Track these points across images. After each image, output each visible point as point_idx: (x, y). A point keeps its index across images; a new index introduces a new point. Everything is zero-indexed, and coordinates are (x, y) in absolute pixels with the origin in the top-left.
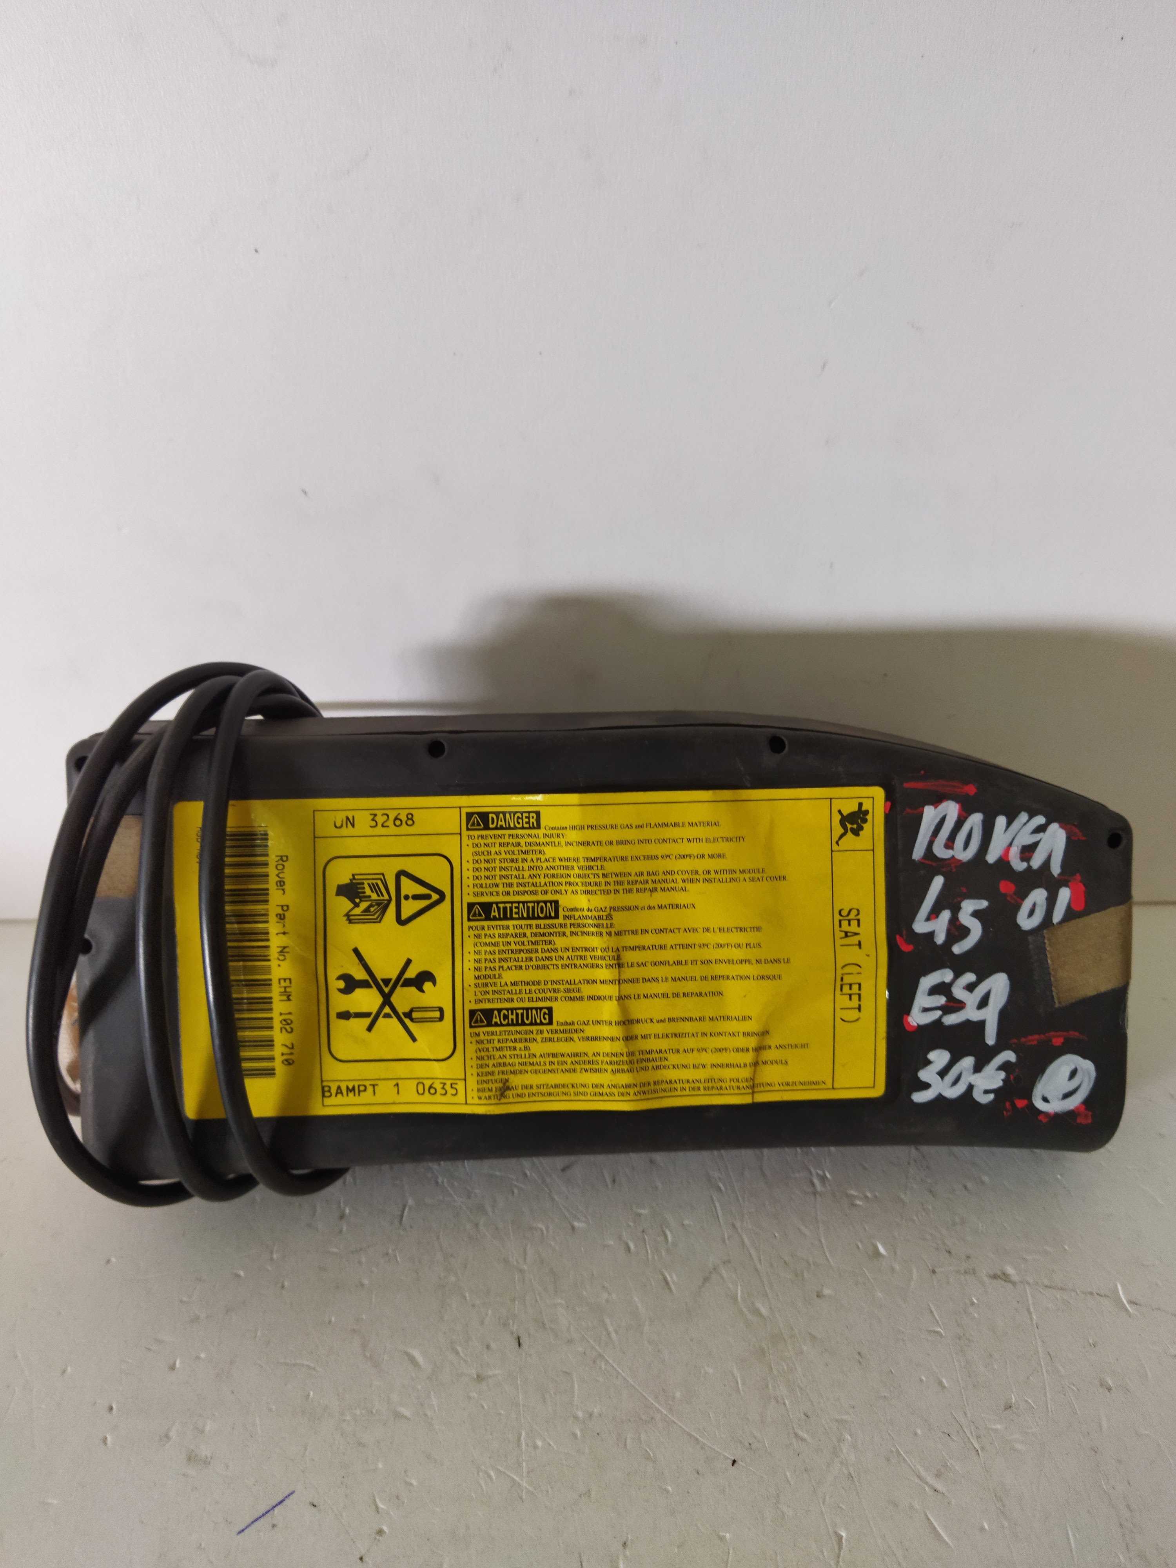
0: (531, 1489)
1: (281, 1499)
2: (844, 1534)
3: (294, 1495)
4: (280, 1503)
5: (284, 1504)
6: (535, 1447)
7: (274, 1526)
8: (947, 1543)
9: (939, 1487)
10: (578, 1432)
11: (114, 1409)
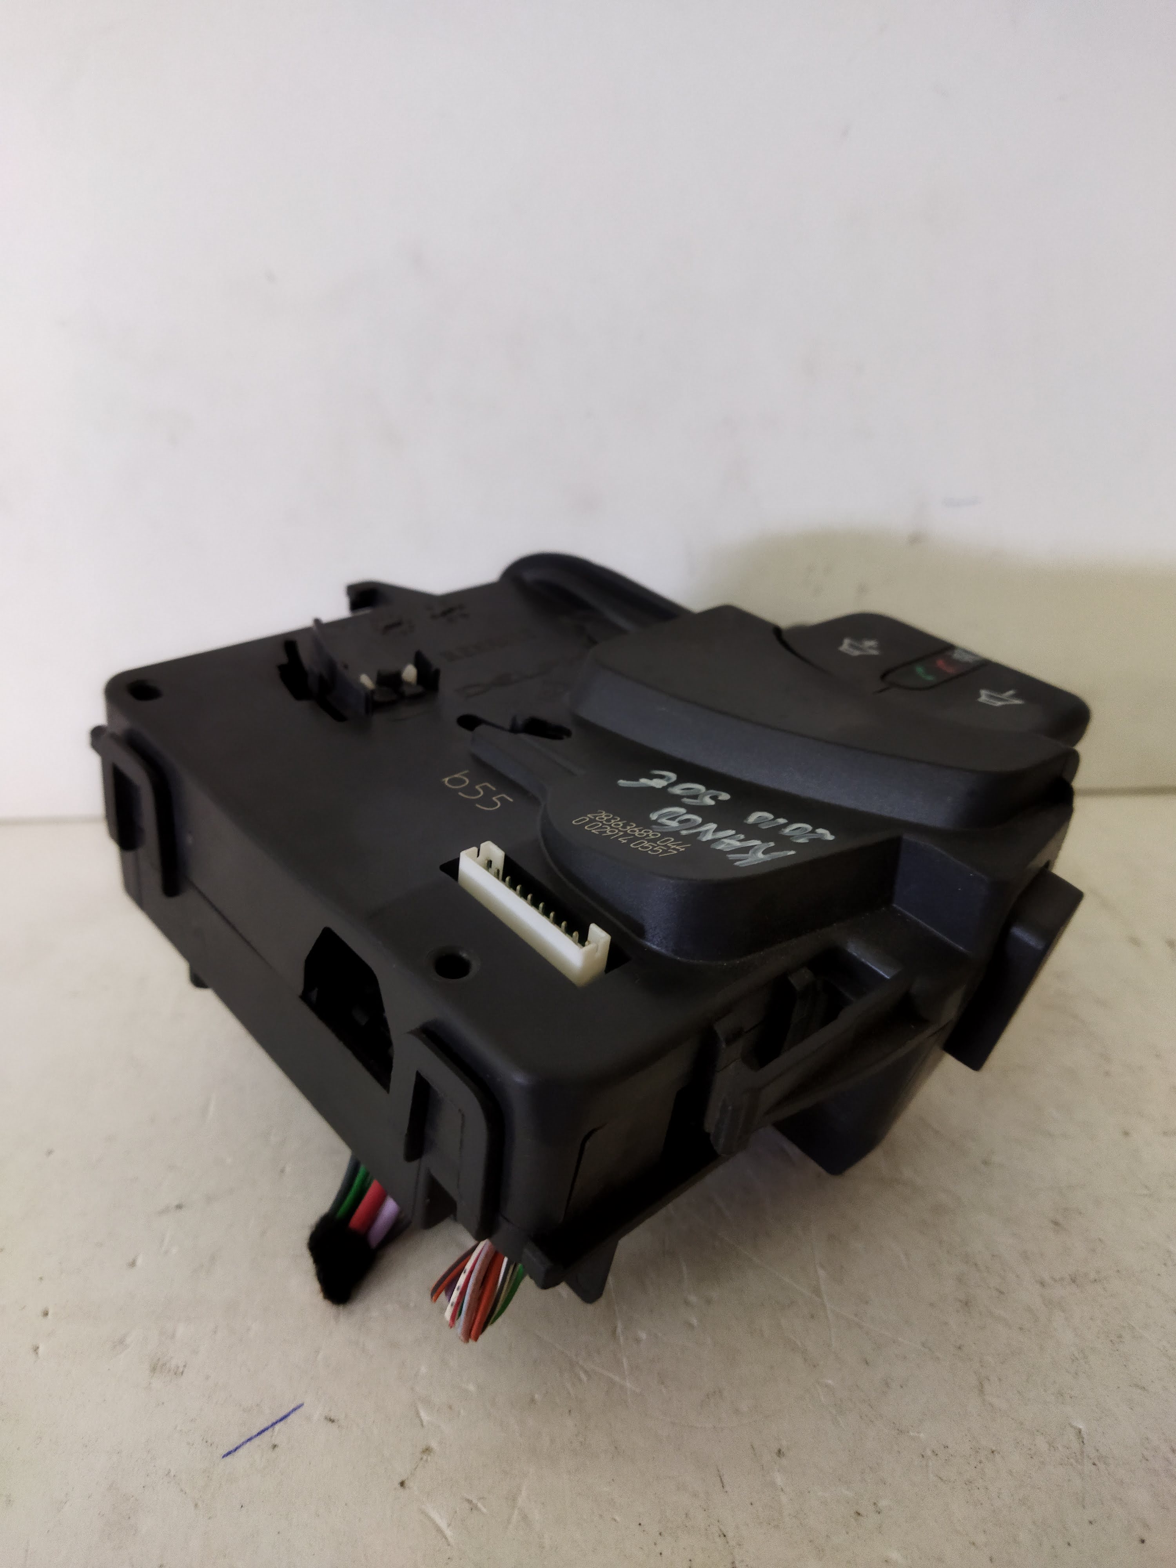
0: (638, 1390)
6: (637, 1338)
7: (275, 1446)
10: (695, 1322)
11: (50, 1314)
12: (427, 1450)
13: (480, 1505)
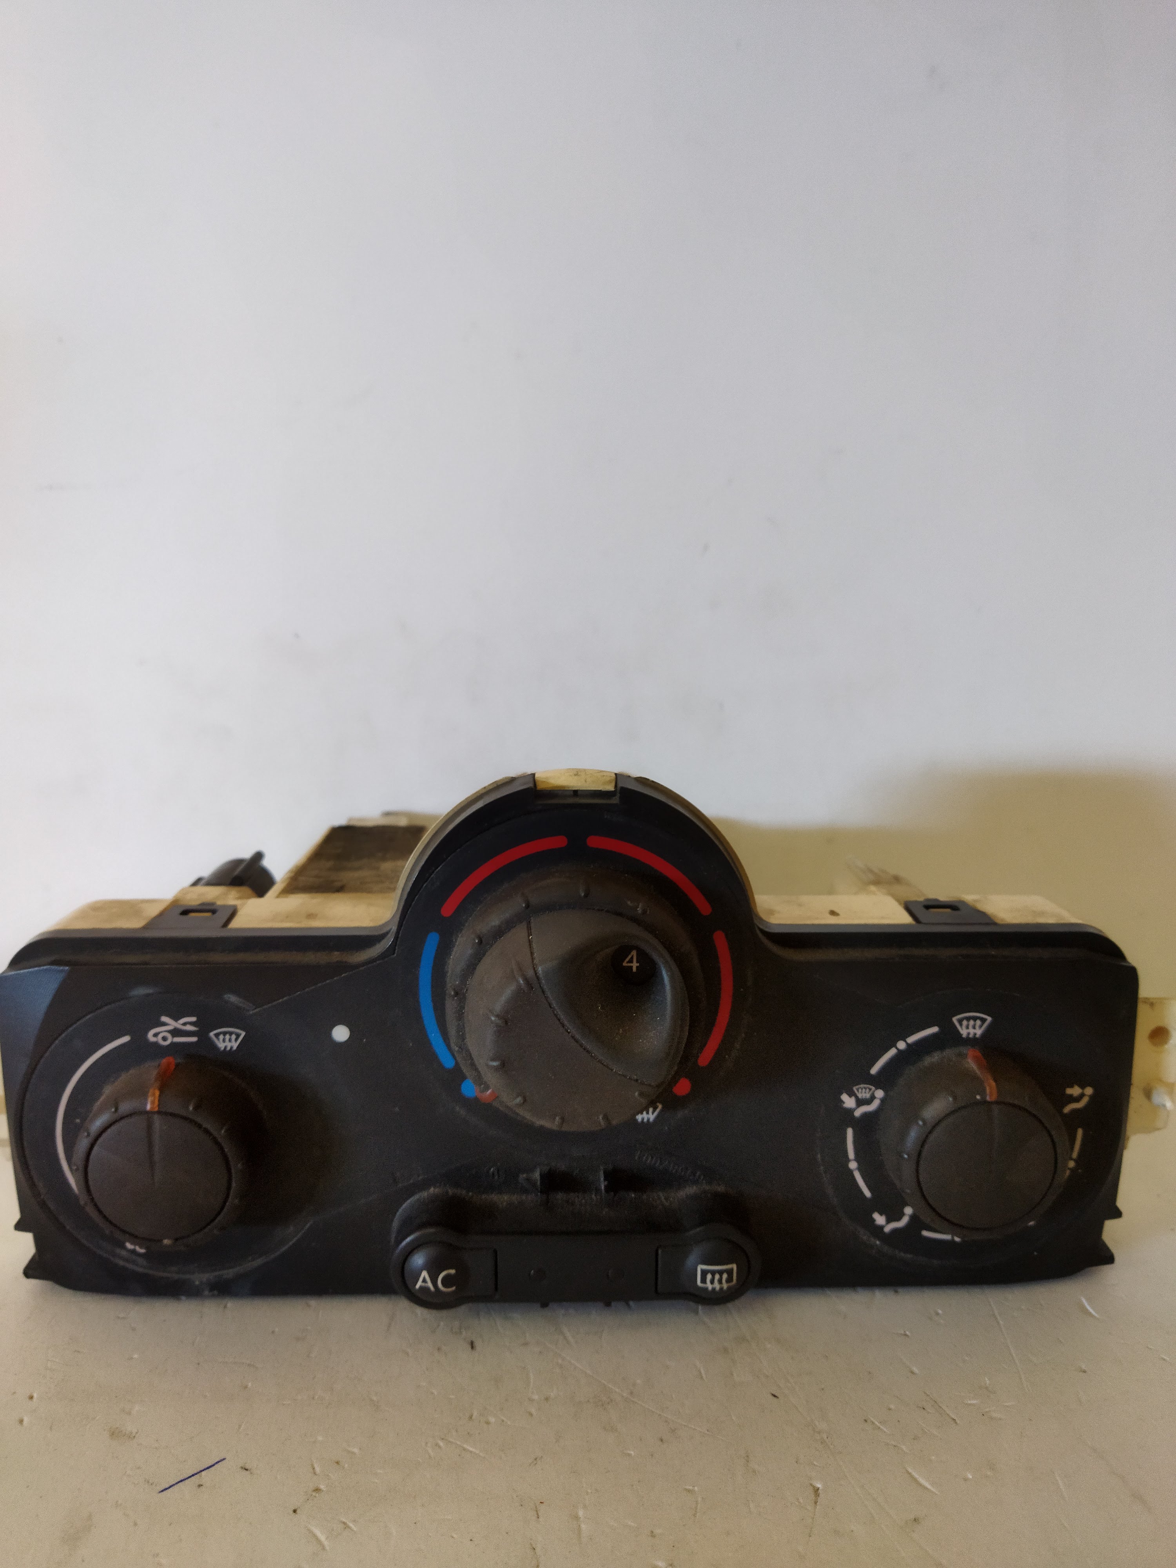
3: (223, 1462)
4: (209, 1468)
5: (213, 1469)
6: (488, 1423)
7: (200, 1486)
8: (930, 1490)
10: (533, 1411)
11: (35, 1395)
12: (317, 1490)
13: (351, 1525)
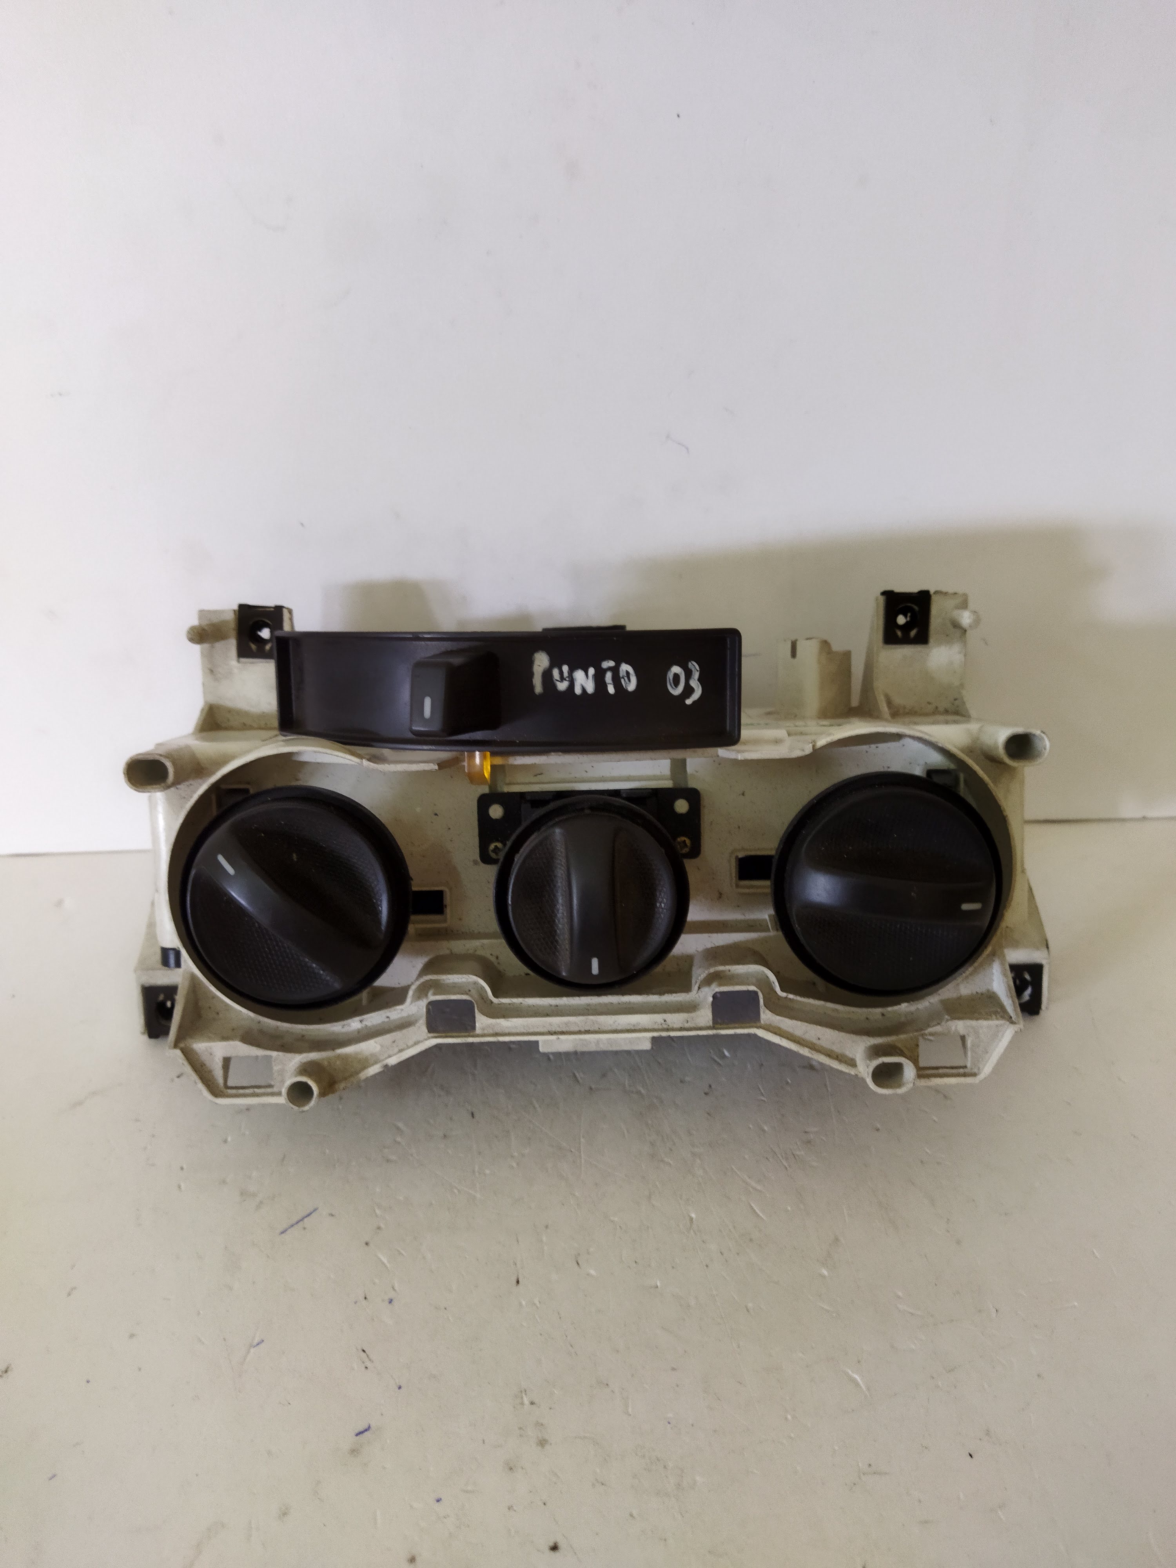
1: (308, 1212)
2: (693, 1215)
3: (317, 1210)
4: (308, 1215)
5: (311, 1216)
8: (762, 1218)
9: (759, 1188)
